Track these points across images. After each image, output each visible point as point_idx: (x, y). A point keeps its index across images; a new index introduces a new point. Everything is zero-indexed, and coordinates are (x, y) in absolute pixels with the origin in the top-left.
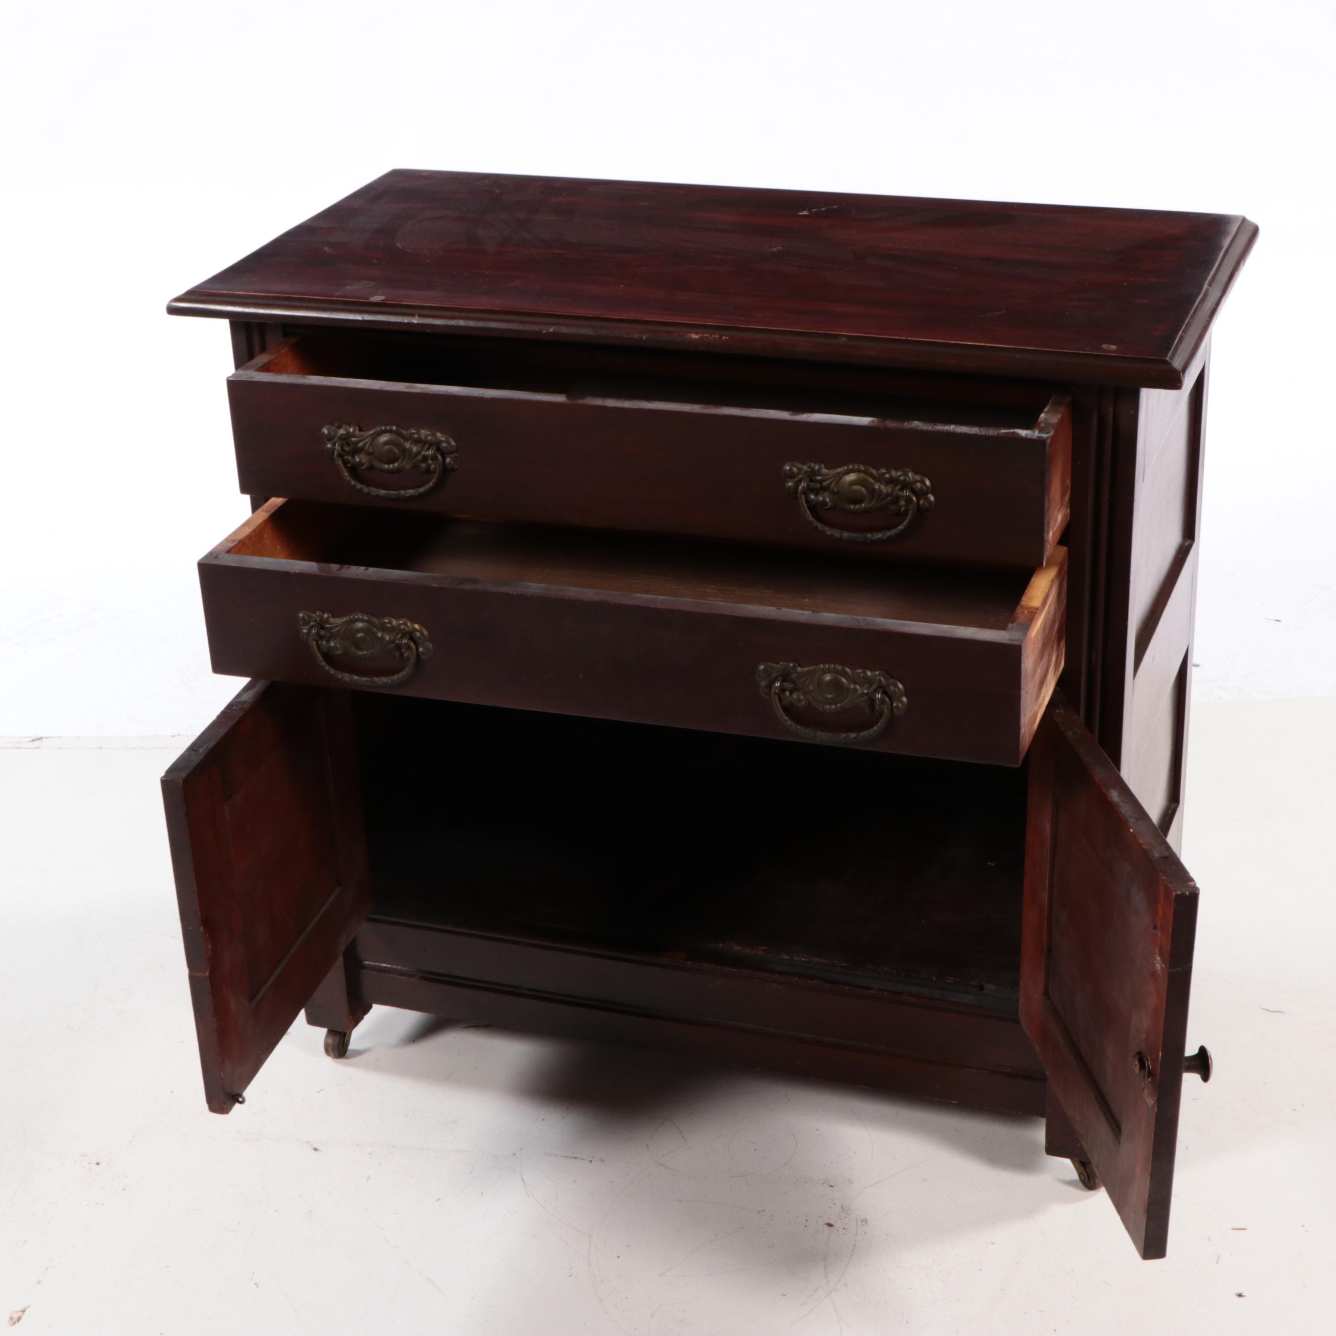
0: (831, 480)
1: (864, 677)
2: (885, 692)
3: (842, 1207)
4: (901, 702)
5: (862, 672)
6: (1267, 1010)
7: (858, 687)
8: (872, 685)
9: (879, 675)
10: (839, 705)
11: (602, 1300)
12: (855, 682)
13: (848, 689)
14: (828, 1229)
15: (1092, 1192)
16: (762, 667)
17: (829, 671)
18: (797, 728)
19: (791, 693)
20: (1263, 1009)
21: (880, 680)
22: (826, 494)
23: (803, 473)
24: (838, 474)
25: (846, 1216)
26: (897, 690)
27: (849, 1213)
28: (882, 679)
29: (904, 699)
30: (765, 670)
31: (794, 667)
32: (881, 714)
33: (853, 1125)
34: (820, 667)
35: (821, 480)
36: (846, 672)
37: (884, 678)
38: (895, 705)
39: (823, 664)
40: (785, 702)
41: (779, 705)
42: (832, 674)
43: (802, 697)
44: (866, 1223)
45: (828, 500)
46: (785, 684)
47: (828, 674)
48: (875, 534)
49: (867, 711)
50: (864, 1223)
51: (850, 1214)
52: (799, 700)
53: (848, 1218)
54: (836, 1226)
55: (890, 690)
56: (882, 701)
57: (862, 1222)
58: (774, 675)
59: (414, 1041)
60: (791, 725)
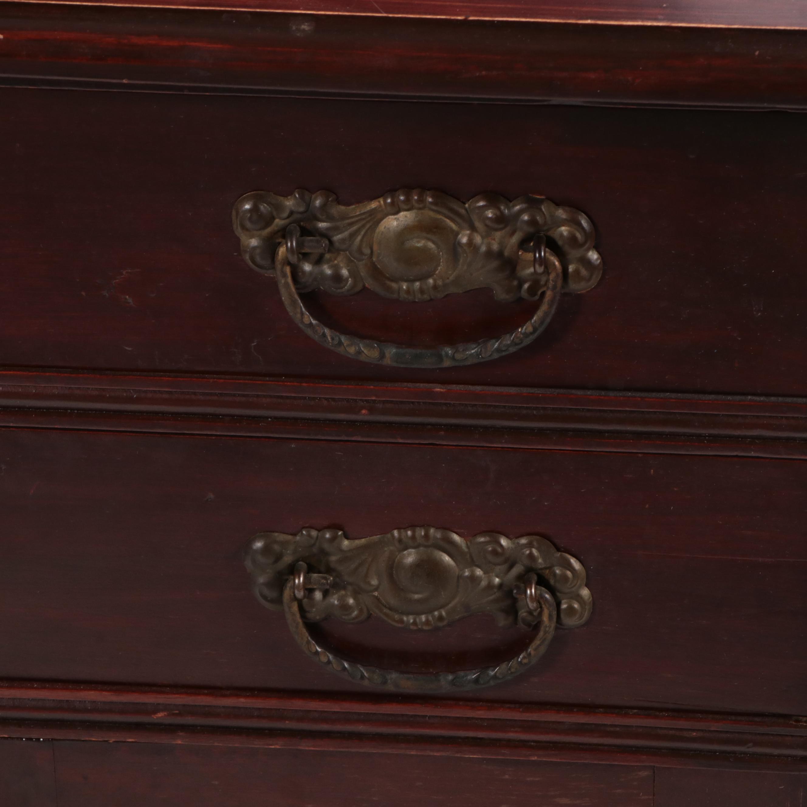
0: (355, 228)
1: (495, 553)
2: (542, 582)
4: (578, 598)
5: (490, 542)
7: (479, 572)
8: (511, 567)
9: (530, 545)
10: (437, 613)
12: (473, 563)
13: (459, 577)
16: (259, 545)
17: (414, 543)
18: (345, 668)
19: (326, 594)
21: (531, 555)
22: (340, 261)
23: (285, 215)
24: (372, 212)
26: (569, 573)
28: (535, 552)
29: (585, 592)
30: (266, 550)
31: (334, 538)
32: (536, 627)
34: (393, 536)
35: (328, 229)
36: (452, 543)
37: (538, 549)
38: (564, 606)
39: (399, 529)
40: (314, 614)
41: (300, 621)
42: (421, 549)
43: (351, 601)
45: (345, 272)
46: (315, 576)
47: (411, 550)
48: (461, 347)
49: (502, 621)
52: (345, 607)
55: (555, 574)
56: (539, 599)
58: (288, 559)
60: (329, 662)
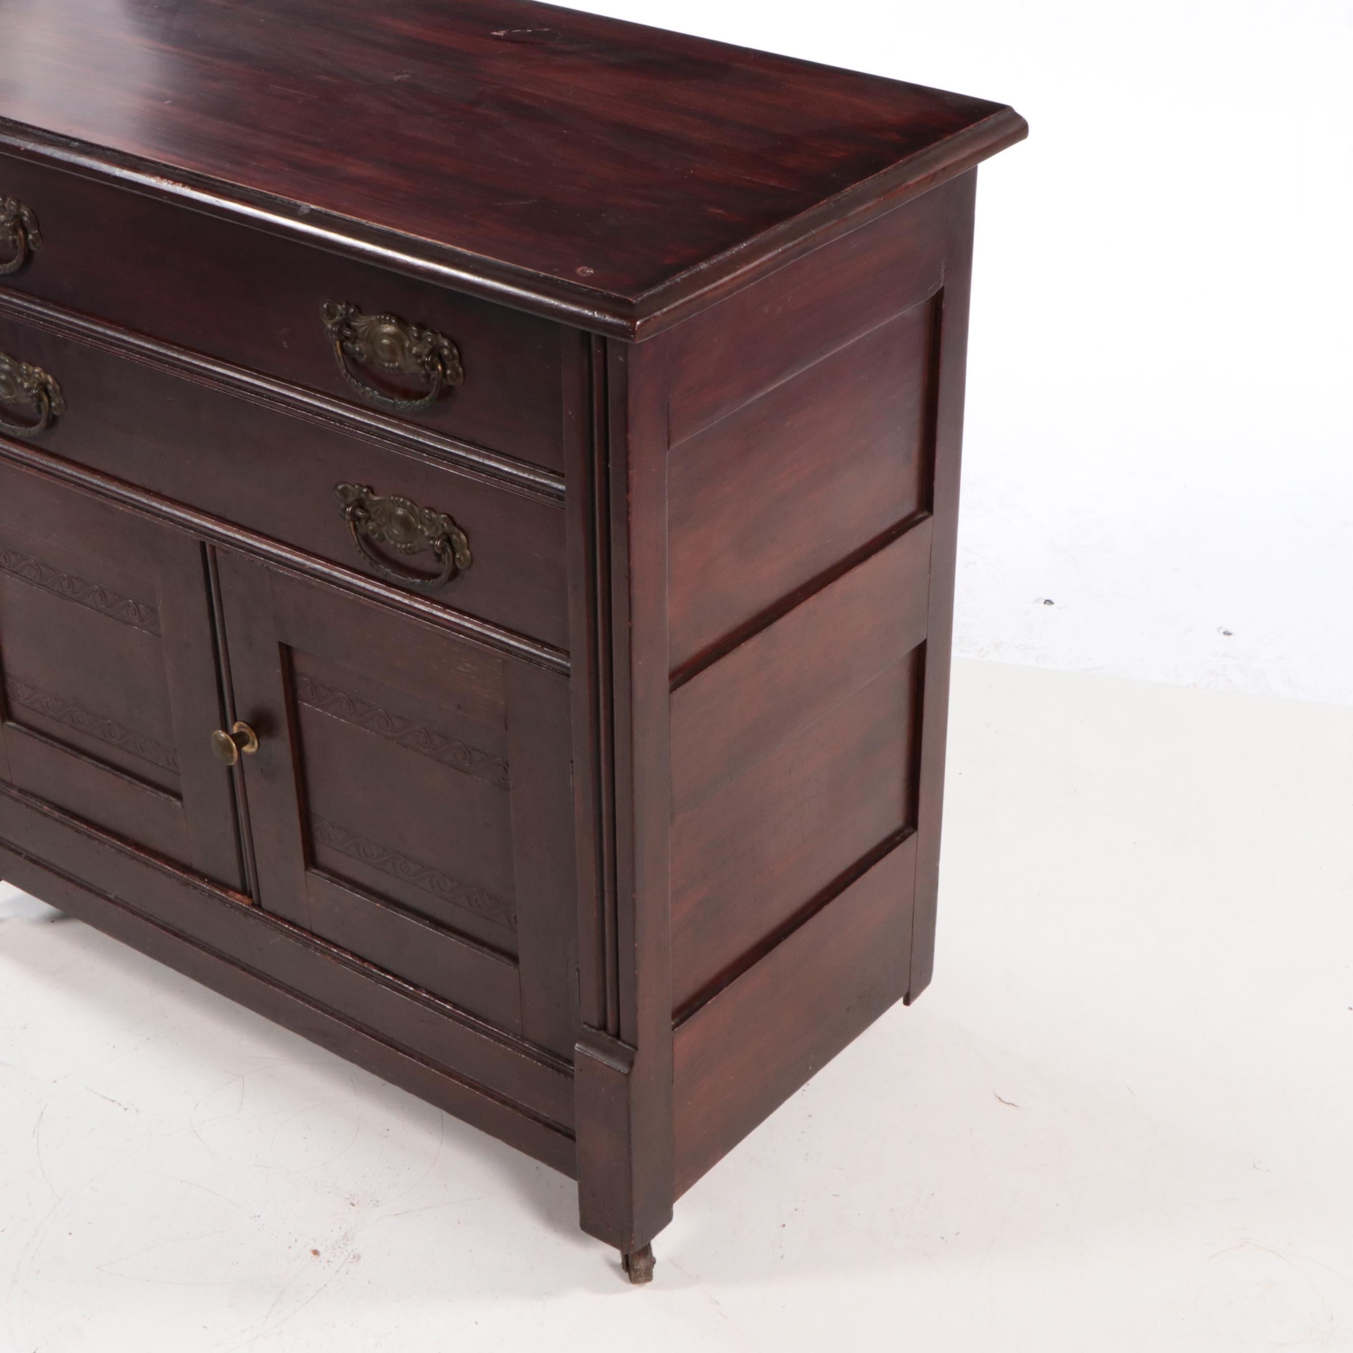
0: (365, 328)
1: (430, 519)
2: (448, 541)
3: (346, 1234)
4: (464, 554)
5: (428, 514)
6: (1000, 1099)
7: (425, 529)
8: (437, 529)
9: (443, 520)
10: (409, 545)
11: (16, 1282)
12: (422, 523)
13: (416, 529)
14: (312, 1257)
15: (632, 1286)
16: (340, 487)
17: (399, 505)
19: (366, 522)
20: (996, 1096)
21: (443, 526)
24: (372, 322)
25: (342, 1246)
27: (348, 1242)
28: (446, 524)
29: (467, 552)
30: (342, 491)
31: (367, 493)
33: (430, 1133)
34: (390, 498)
35: (355, 327)
36: (413, 510)
37: (448, 524)
38: (457, 557)
40: (361, 531)
42: (406, 510)
44: (357, 1261)
47: (402, 509)
50: (356, 1259)
51: (347, 1245)
53: (342, 1249)
54: (322, 1256)
55: (453, 539)
57: (354, 1258)
59: (53, 921)
